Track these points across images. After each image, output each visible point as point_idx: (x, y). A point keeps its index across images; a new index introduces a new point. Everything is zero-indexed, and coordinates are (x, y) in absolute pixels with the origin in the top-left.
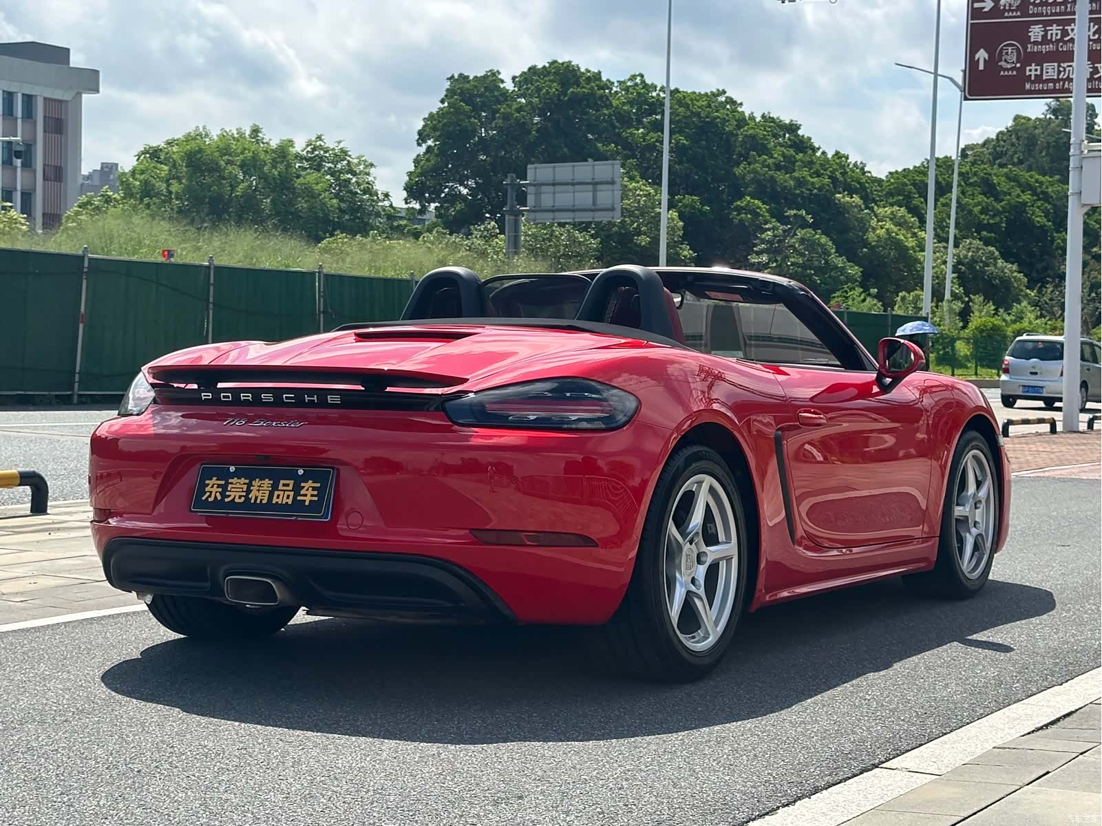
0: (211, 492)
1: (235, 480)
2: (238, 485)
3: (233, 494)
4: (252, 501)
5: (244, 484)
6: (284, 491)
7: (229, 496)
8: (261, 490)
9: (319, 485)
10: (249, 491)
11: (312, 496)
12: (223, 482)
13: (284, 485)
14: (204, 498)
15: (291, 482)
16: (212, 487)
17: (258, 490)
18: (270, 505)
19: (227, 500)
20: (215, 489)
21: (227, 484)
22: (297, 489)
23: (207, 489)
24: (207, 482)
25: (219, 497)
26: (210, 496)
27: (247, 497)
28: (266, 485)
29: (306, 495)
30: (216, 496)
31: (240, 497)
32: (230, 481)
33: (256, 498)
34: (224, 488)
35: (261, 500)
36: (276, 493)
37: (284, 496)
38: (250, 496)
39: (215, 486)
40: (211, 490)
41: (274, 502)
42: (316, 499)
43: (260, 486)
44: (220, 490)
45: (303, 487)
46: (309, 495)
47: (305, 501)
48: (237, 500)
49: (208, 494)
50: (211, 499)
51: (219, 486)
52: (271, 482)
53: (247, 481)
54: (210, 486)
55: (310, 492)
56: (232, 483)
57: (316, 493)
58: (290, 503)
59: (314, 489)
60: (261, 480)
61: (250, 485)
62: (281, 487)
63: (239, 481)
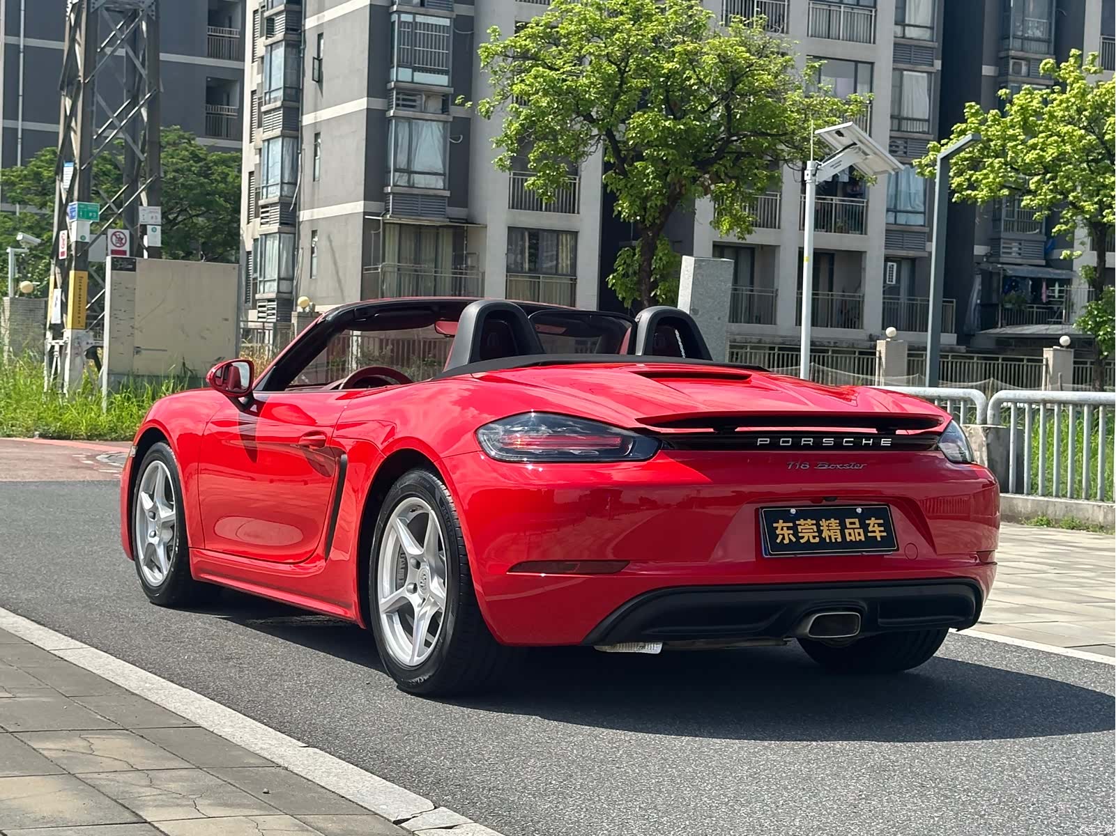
0: (783, 535)
1: (802, 522)
2: (807, 526)
3: (806, 536)
4: (828, 541)
5: (813, 524)
6: (854, 529)
7: (803, 537)
8: (831, 529)
9: (882, 521)
10: (820, 532)
11: (880, 531)
12: (791, 525)
13: (851, 523)
14: (778, 541)
15: (856, 520)
16: (782, 529)
17: (829, 530)
18: (844, 544)
19: (802, 541)
20: (786, 532)
21: (796, 526)
22: (864, 527)
23: (778, 532)
24: (775, 525)
25: (794, 540)
26: (783, 538)
27: (820, 536)
28: (834, 525)
29: (874, 532)
30: (790, 539)
31: (814, 537)
32: (797, 522)
33: (830, 537)
34: (794, 529)
35: (836, 539)
36: (847, 531)
37: (855, 534)
38: (823, 536)
39: (785, 528)
40: (782, 532)
41: (848, 540)
42: (885, 534)
43: (828, 526)
44: (791, 532)
45: (869, 524)
46: (877, 532)
47: (876, 537)
48: (812, 540)
49: (781, 537)
50: (786, 541)
51: (789, 528)
52: (838, 521)
53: (814, 522)
54: (779, 529)
55: (877, 528)
56: (800, 525)
57: (882, 529)
58: (863, 539)
59: (880, 525)
60: (826, 520)
61: (818, 525)
62: (848, 526)
63: (805, 522)
